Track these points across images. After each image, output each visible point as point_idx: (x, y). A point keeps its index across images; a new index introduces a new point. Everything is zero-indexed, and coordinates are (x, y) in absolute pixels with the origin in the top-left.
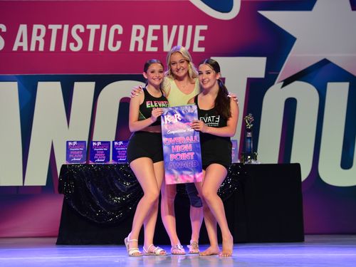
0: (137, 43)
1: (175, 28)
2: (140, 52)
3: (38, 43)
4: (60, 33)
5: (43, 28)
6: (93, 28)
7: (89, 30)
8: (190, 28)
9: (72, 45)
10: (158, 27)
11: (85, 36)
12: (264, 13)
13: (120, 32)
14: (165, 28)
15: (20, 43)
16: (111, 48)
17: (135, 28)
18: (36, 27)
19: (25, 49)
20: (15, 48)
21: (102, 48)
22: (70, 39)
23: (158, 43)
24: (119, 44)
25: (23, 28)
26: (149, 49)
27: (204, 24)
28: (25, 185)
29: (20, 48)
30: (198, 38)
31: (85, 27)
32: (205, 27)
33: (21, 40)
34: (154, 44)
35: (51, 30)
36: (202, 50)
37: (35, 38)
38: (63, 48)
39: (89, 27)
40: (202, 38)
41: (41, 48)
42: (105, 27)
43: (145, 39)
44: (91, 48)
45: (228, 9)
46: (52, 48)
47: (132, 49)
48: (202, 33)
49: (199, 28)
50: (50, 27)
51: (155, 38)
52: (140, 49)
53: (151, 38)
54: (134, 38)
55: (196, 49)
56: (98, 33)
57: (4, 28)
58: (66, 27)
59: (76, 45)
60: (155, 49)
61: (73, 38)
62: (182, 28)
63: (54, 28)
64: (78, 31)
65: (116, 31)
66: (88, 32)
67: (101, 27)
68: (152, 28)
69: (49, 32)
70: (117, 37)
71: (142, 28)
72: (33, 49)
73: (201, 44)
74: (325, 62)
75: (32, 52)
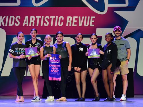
0: (69, 23)
1: (83, 17)
2: (70, 26)
3: (32, 23)
4: (40, 19)
5: (34, 17)
6: (53, 17)
7: (51, 18)
8: (89, 17)
9: (45, 24)
10: (77, 17)
11: (50, 20)
12: (116, 12)
13: (63, 19)
14: (80, 17)
15: (25, 23)
16: (59, 25)
17: (68, 17)
18: (31, 17)
19: (27, 25)
20: (24, 25)
21: (56, 25)
22: (44, 22)
23: (77, 23)
24: (62, 23)
25: (27, 17)
26: (74, 25)
27: (94, 16)
28: (27, 76)
29: (26, 25)
30: (92, 21)
31: (50, 17)
32: (94, 17)
33: (26, 22)
34: (75, 23)
35: (37, 18)
36: (93, 25)
37: (31, 21)
38: (42, 25)
39: (51, 17)
40: (93, 21)
41: (33, 25)
42: (57, 17)
43: (72, 21)
44: (52, 25)
45: (103, 10)
46: (37, 25)
47: (67, 25)
48: (93, 19)
49: (92, 17)
50: (37, 17)
51: (76, 21)
52: (70, 25)
53: (74, 21)
54: (68, 21)
55: (91, 25)
56: (55, 19)
57: (20, 18)
58: (43, 17)
59: (46, 24)
60: (76, 25)
61: (45, 21)
62: (86, 17)
63: (38, 17)
64: (47, 18)
65: (61, 18)
66: (51, 19)
67: (56, 17)
68: (74, 17)
69: (36, 19)
70: (62, 21)
71: (71, 17)
72: (30, 25)
73: (93, 23)
74: (139, 30)
75: (30, 26)
